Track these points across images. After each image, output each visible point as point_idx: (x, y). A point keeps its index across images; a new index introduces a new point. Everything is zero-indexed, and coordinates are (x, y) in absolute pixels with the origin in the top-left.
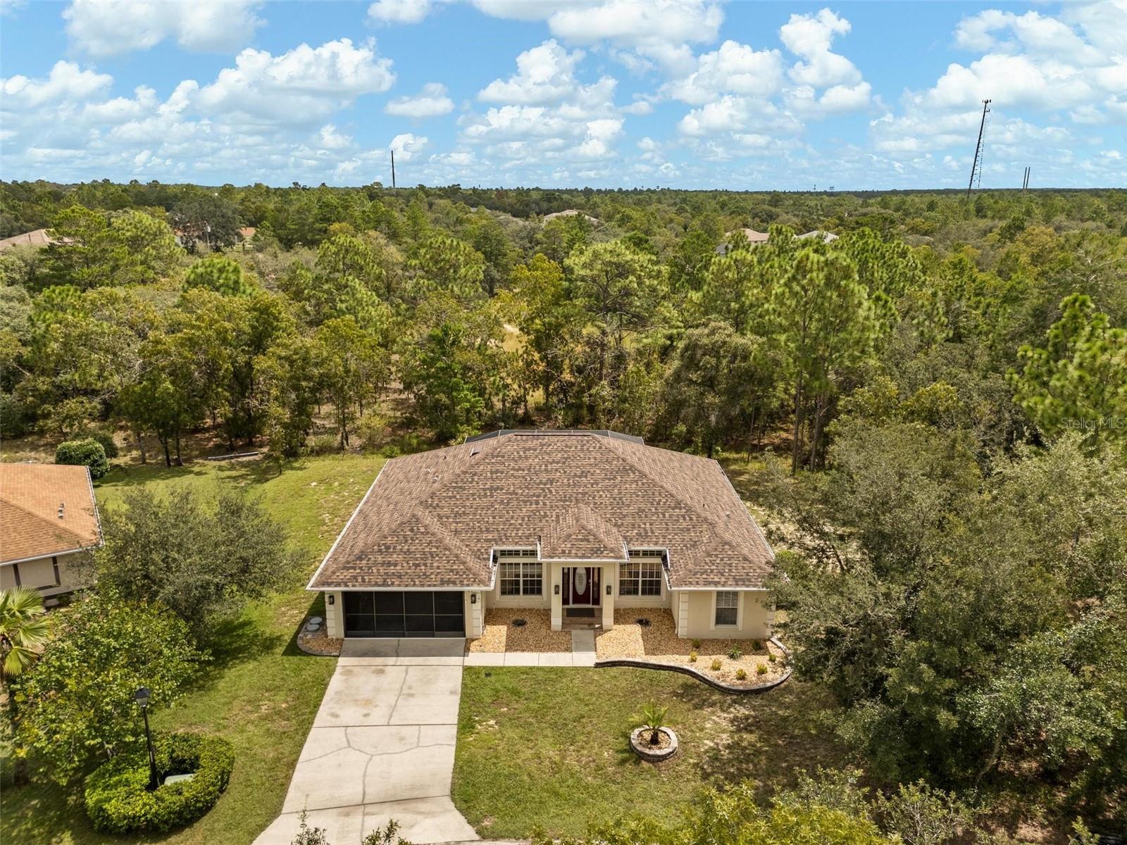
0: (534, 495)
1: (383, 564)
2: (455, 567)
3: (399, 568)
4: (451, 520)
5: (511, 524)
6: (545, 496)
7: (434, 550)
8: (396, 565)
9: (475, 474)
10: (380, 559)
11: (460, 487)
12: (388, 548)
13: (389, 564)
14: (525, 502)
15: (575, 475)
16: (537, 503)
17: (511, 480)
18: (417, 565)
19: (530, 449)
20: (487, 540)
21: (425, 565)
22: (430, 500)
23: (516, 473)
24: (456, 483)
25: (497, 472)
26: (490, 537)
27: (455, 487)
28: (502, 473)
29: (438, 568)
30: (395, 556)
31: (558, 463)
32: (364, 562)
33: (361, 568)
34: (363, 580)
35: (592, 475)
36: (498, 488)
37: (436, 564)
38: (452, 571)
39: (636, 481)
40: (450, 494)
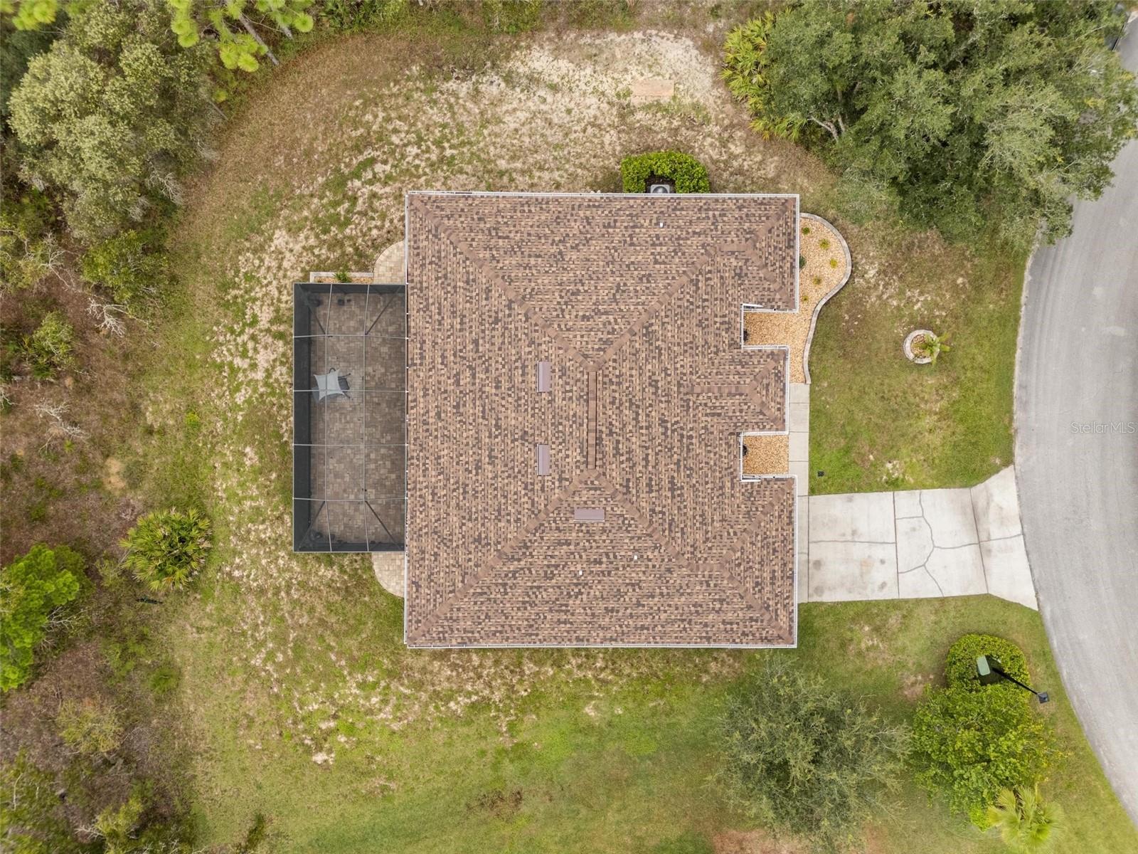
0: (680, 441)
1: (773, 584)
2: (777, 514)
3: (776, 568)
4: (710, 528)
5: (715, 464)
6: (682, 429)
7: (759, 538)
8: (774, 571)
9: (653, 511)
10: (768, 589)
11: (670, 525)
12: (757, 584)
13: (773, 578)
14: (689, 450)
15: (654, 393)
16: (690, 437)
17: (661, 468)
18: (775, 551)
19: (617, 449)
20: (733, 488)
21: (774, 543)
22: (686, 556)
23: (652, 463)
24: (664, 531)
25: (649, 485)
26: (728, 484)
27: (670, 531)
28: (651, 479)
29: (777, 530)
30: (765, 575)
31: (638, 414)
32: (771, 603)
33: (776, 604)
34: (788, 597)
35: (654, 374)
36: (672, 482)
37: (774, 533)
38: (780, 516)
39: (663, 324)
40: (679, 535)
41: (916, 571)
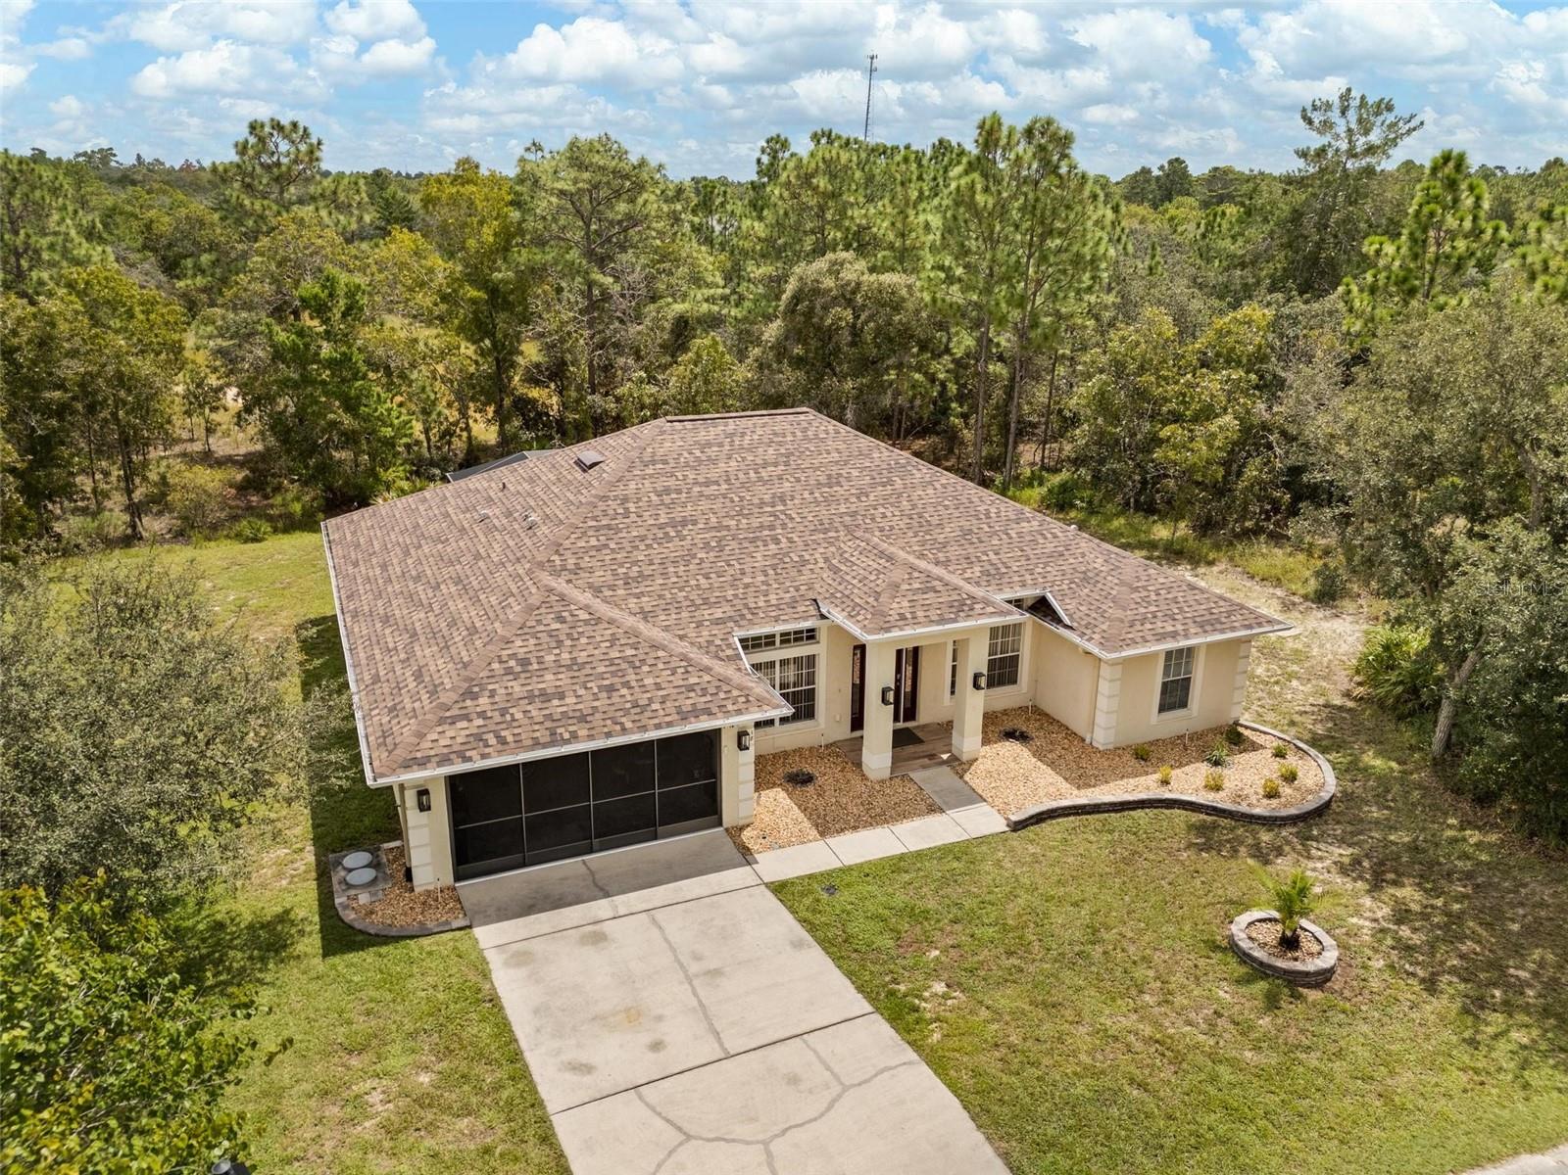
0: (761, 527)
1: (530, 698)
2: (693, 680)
3: (570, 700)
4: (621, 592)
5: (747, 586)
6: (784, 526)
7: (630, 652)
8: (562, 696)
9: (625, 500)
10: (517, 689)
11: (609, 527)
12: (524, 663)
13: (546, 697)
14: (753, 541)
15: (819, 484)
16: (777, 542)
17: (704, 505)
18: (611, 689)
19: (709, 445)
20: (718, 622)
21: (627, 685)
22: (555, 557)
23: (707, 491)
24: (595, 518)
25: (667, 491)
26: (719, 614)
27: (597, 529)
28: (679, 491)
29: (658, 687)
30: (549, 677)
31: (776, 464)
32: (484, 701)
33: (482, 715)
34: (503, 741)
35: (849, 479)
36: (684, 523)
37: (649, 681)
38: (691, 688)
39: (930, 483)
40: (593, 542)
41: (659, 1123)
